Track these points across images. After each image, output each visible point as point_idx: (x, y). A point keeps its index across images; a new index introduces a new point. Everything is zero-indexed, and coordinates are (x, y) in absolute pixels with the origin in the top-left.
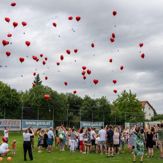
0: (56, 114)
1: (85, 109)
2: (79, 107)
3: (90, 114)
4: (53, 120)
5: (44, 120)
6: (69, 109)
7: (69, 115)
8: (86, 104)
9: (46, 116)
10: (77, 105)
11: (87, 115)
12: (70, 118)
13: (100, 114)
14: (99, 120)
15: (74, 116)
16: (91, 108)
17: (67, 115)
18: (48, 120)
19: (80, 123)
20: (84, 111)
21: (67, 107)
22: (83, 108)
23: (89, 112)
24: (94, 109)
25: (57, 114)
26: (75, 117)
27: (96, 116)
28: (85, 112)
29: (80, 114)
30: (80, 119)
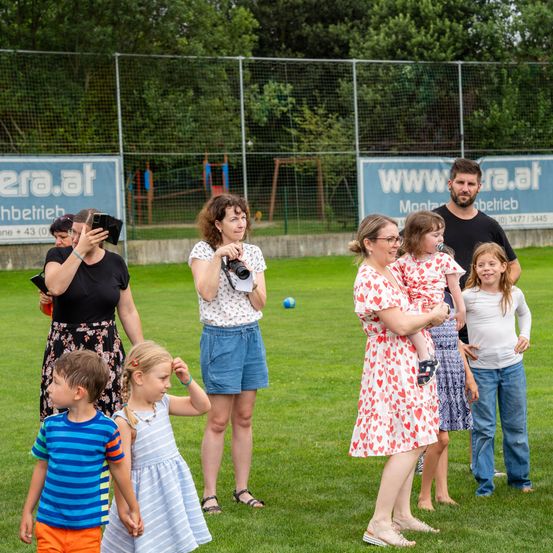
0: (143, 103)
1: (399, 48)
2: (344, 37)
3: (437, 92)
4: (114, 150)
5: (38, 152)
6: (256, 53)
7: (256, 106)
8: (404, 9)
9: (56, 121)
10: (332, 28)
11: (412, 98)
12: (271, 130)
13: (524, 86)
14: (514, 136)
15: (307, 112)
16: (444, 39)
17: (237, 109)
18: (74, 150)
19: (355, 173)
20: (387, 68)
21: (235, 33)
22: (380, 38)
23: (431, 76)
24: (468, 48)
25: (151, 94)
26: (310, 120)
27: (495, 110)
28: (398, 79)
29: (354, 92)
30: (351, 137)
